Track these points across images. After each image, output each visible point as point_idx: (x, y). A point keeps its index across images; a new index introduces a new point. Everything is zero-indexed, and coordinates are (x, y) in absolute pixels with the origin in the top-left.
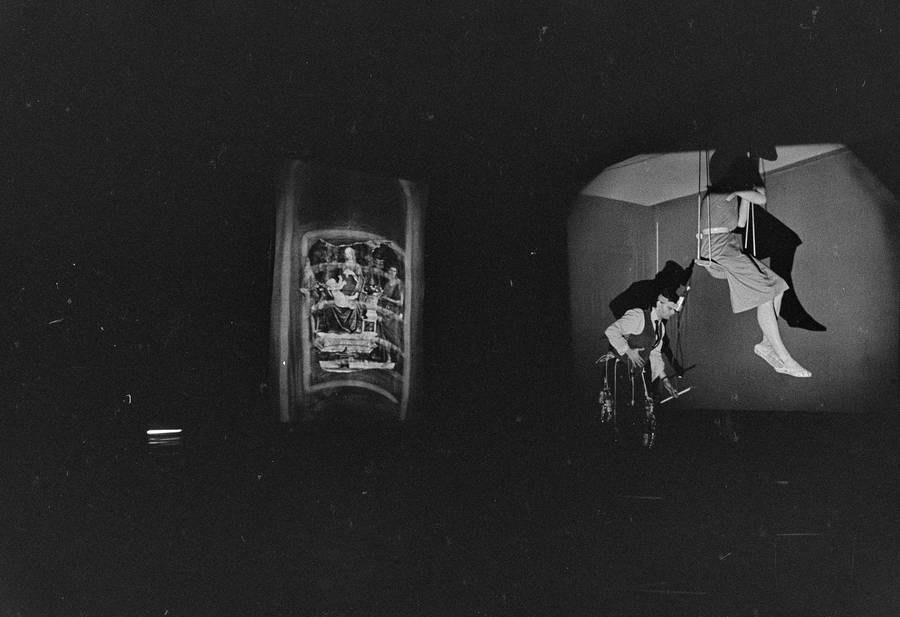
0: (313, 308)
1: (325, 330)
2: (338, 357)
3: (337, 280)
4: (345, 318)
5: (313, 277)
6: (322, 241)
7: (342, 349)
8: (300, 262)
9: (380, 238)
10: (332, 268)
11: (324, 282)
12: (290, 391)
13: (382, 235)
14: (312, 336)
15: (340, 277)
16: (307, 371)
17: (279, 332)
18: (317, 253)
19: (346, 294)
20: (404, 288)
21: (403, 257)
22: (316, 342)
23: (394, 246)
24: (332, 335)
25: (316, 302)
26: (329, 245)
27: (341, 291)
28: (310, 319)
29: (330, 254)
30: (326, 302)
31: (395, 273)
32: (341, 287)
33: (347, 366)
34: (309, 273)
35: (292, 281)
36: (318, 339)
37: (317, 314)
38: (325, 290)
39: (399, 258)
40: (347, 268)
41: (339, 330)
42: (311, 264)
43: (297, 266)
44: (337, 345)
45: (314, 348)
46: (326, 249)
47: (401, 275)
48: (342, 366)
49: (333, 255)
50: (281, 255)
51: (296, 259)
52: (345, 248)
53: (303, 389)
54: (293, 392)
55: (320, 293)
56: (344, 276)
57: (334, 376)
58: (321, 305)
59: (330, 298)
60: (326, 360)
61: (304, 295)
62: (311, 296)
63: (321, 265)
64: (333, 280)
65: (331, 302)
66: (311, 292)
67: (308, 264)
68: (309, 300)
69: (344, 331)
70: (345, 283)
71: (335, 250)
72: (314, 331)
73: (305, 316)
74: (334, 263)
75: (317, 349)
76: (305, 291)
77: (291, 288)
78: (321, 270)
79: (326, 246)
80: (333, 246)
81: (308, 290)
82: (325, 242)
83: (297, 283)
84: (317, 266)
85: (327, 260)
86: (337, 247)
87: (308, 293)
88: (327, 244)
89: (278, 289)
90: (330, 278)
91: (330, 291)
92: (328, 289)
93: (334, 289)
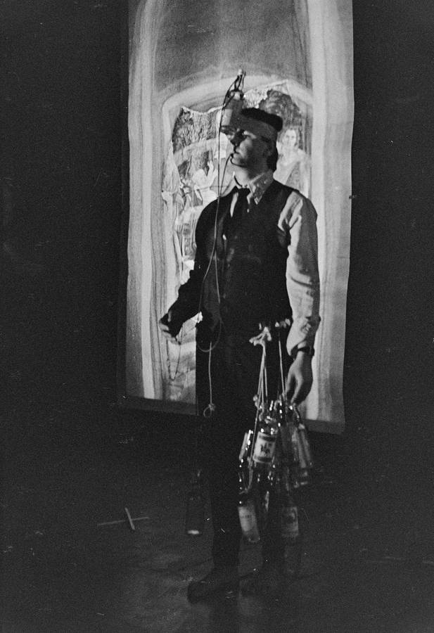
0: (177, 222)
5: (177, 170)
6: (186, 109)
8: (162, 151)
9: (265, 78)
10: (199, 152)
12: (153, 352)
13: (268, 74)
15: (210, 164)
17: (140, 262)
18: (182, 131)
20: (309, 167)
21: (308, 106)
23: (292, 88)
25: (180, 213)
26: (195, 115)
27: (211, 188)
28: (173, 240)
29: (198, 130)
30: (193, 210)
31: (294, 140)
32: (211, 182)
34: (172, 167)
35: (154, 183)
37: (183, 231)
39: (302, 110)
42: (175, 151)
43: (159, 160)
46: (191, 121)
47: (304, 144)
49: (202, 130)
51: (158, 148)
53: (168, 349)
54: (157, 355)
55: (184, 196)
58: (187, 215)
61: (166, 202)
62: (174, 202)
63: (185, 149)
64: (202, 172)
65: (200, 208)
66: (174, 196)
68: (171, 209)
71: (205, 120)
72: (181, 259)
73: (168, 237)
74: (203, 142)
76: (167, 196)
77: (152, 195)
78: (186, 158)
79: (191, 116)
80: (200, 114)
81: (171, 193)
82: (188, 110)
83: (159, 186)
84: (180, 152)
85: (193, 141)
86: (205, 113)
87: (170, 199)
88: (192, 112)
89: (139, 198)
90: (197, 170)
91: (198, 190)
92: (196, 188)
93: (203, 186)
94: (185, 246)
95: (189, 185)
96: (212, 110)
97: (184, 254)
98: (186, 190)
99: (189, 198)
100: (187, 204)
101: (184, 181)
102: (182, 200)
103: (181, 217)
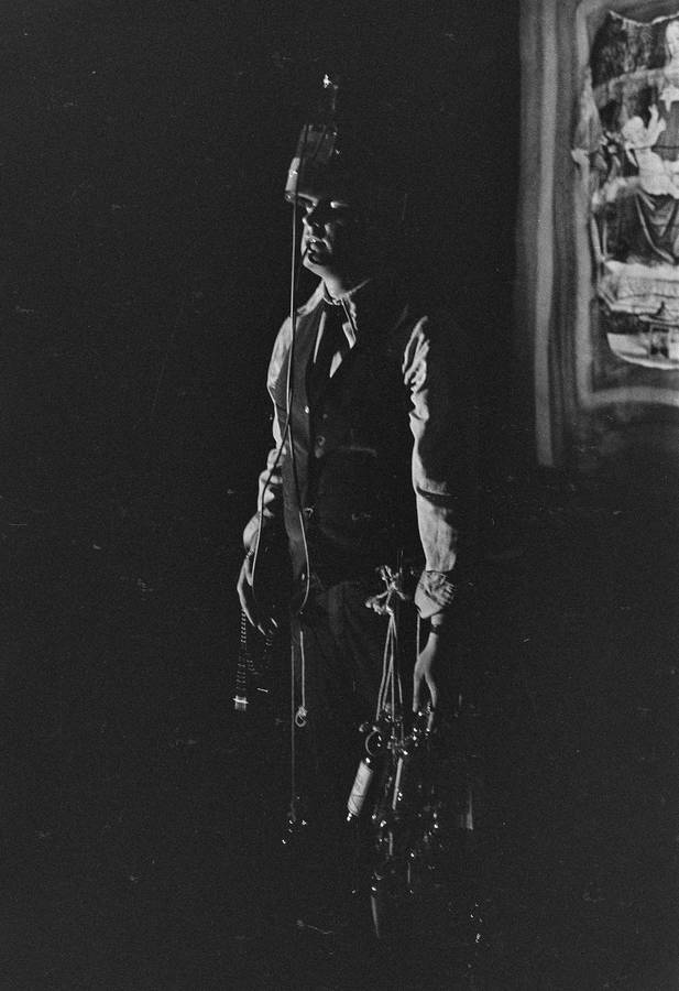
0: (596, 200)
1: (621, 256)
2: (646, 328)
3: (647, 117)
4: (660, 222)
6: (615, 16)
7: (652, 305)
8: (573, 82)
10: (636, 88)
11: (617, 127)
12: (552, 395)
14: (598, 270)
15: (654, 111)
16: (585, 356)
17: (535, 258)
18: (608, 51)
19: (663, 158)
22: (603, 287)
24: (635, 269)
25: (601, 185)
26: (629, 24)
27: (654, 148)
28: (589, 226)
29: (634, 50)
30: (621, 182)
32: (653, 141)
33: (665, 351)
34: (589, 111)
35: (559, 134)
36: (607, 278)
37: (606, 214)
38: (620, 151)
40: (667, 81)
41: (649, 256)
42: (595, 85)
43: (568, 94)
44: (644, 296)
45: (598, 301)
46: (623, 36)
48: (654, 351)
49: (640, 52)
50: (540, 69)
51: (567, 76)
52: (665, 23)
53: (576, 395)
54: (558, 404)
55: (608, 158)
56: (661, 105)
57: (637, 375)
58: (612, 190)
59: (631, 170)
60: (621, 331)
61: (578, 165)
62: (592, 166)
63: (612, 82)
64: (638, 121)
65: (633, 180)
66: (592, 157)
67: (589, 82)
68: (587, 177)
69: (661, 259)
70: (662, 126)
71: (645, 36)
72: (601, 258)
73: (580, 219)
74: (640, 73)
75: (601, 301)
76: (580, 155)
77: (556, 151)
78: (612, 96)
79: (624, 27)
80: (639, 25)
81: (587, 152)
82: (619, 17)
83: (567, 137)
84: (604, 86)
85: (626, 69)
86: (647, 25)
87: (585, 162)
88: (625, 20)
89: (535, 155)
90: (630, 117)
91: (632, 151)
92: (627, 146)
93: (640, 145)
94: (608, 239)
95: (618, 140)
96: (660, 20)
97: (605, 250)
98: (612, 150)
99: (617, 162)
100: (613, 172)
101: (609, 134)
102: (605, 165)
103: (603, 192)
